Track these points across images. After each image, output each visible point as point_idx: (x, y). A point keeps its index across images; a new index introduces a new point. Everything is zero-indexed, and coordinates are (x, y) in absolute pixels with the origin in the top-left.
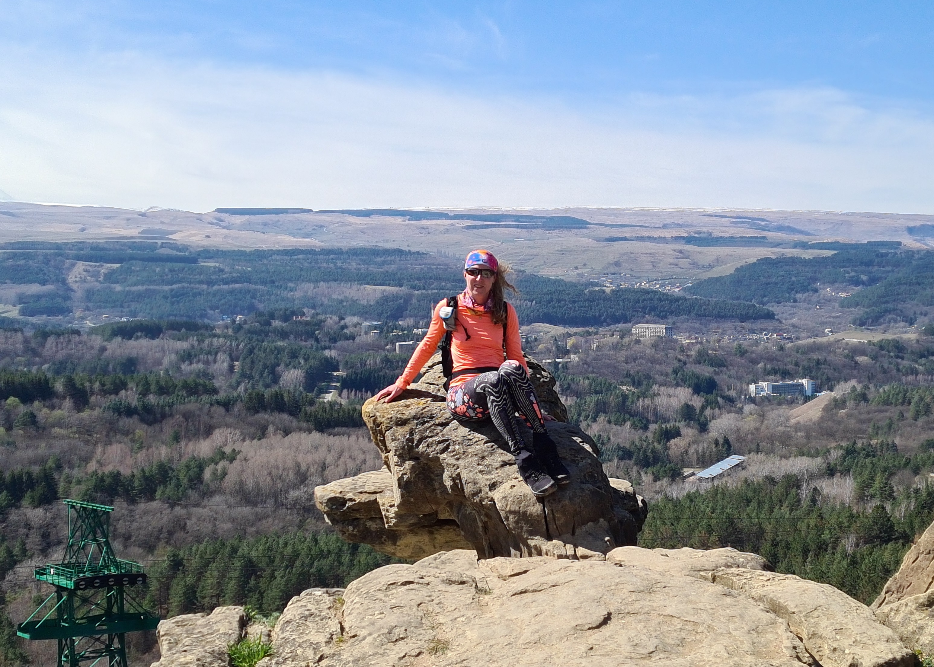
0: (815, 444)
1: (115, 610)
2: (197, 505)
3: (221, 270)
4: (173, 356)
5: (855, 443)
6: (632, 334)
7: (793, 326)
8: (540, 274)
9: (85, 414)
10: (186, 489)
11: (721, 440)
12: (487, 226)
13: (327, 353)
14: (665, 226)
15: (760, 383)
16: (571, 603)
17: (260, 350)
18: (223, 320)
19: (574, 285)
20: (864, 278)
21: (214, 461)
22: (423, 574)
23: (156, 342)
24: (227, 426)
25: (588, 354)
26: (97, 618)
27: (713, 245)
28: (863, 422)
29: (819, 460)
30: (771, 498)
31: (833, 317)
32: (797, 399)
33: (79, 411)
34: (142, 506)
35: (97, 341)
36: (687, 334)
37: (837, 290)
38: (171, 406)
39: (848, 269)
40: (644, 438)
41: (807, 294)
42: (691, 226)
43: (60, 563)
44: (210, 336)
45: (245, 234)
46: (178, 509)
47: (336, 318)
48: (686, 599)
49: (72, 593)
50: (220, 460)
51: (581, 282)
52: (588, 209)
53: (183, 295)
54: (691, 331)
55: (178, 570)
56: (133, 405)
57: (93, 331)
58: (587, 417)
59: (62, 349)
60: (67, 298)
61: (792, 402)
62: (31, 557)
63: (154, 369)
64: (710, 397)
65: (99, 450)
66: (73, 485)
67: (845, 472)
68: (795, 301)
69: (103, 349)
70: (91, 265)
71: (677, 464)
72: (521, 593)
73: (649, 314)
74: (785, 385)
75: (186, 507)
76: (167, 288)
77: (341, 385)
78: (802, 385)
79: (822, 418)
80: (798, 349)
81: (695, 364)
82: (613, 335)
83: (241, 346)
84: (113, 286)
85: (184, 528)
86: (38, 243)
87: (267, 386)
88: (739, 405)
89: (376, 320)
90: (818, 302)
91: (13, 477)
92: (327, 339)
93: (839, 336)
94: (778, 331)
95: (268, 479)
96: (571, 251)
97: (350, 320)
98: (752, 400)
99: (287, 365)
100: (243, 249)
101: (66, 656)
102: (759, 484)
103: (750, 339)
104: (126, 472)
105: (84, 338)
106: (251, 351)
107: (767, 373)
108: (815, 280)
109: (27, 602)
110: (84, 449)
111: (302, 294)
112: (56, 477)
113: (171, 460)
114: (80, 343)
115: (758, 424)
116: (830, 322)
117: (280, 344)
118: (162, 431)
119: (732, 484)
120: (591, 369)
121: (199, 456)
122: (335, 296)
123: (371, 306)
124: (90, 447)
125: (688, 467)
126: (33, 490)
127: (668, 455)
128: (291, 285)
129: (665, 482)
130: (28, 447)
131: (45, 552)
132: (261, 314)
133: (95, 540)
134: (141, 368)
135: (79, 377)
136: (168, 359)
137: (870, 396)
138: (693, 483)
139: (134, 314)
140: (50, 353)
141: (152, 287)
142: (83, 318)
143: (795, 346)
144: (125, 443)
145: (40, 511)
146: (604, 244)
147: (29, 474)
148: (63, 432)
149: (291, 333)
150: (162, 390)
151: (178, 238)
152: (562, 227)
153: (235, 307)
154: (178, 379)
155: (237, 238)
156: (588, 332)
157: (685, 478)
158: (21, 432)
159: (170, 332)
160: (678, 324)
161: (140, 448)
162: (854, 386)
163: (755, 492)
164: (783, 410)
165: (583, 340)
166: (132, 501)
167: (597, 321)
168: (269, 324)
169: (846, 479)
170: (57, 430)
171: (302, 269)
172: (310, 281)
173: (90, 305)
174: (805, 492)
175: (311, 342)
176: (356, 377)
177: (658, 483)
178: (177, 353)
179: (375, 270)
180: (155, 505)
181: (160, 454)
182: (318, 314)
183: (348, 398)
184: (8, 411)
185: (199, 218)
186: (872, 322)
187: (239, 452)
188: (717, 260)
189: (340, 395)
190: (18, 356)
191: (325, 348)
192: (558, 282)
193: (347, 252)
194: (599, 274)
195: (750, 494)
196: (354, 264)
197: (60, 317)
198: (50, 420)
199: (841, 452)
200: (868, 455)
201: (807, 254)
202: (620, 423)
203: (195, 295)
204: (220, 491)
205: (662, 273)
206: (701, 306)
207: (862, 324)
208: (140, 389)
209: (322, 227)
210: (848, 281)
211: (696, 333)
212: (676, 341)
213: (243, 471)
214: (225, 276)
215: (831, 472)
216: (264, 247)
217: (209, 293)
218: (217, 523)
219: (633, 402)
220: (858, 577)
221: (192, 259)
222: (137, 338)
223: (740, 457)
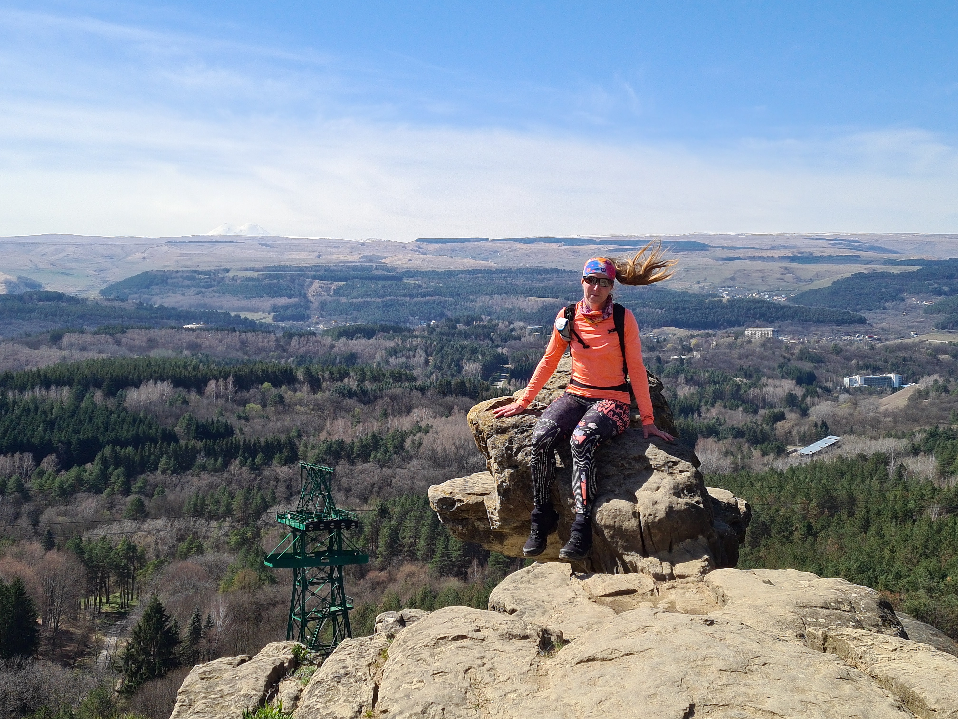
0: (901, 428)
1: (335, 548)
2: (400, 467)
3: (420, 286)
4: (384, 352)
5: (937, 427)
6: (744, 336)
7: (883, 329)
8: (669, 287)
9: (319, 396)
10: (392, 454)
11: (819, 423)
12: (627, 250)
13: (499, 350)
14: (773, 248)
15: (854, 377)
16: (644, 687)
17: (448, 347)
18: (421, 324)
19: (696, 296)
20: (946, 289)
21: (412, 433)
22: (481, 624)
23: (371, 341)
24: (423, 406)
25: (708, 351)
26: (322, 553)
27: (814, 263)
28: (944, 410)
29: (905, 441)
30: (863, 472)
31: (918, 322)
32: (886, 389)
33: (314, 393)
34: (359, 466)
35: (328, 340)
36: (791, 336)
37: (922, 299)
38: (381, 390)
39: (931, 282)
40: (754, 420)
41: (894, 302)
42: (795, 247)
43: (296, 510)
44: (410, 337)
45: (438, 258)
46: (385, 469)
47: (506, 323)
48: (791, 685)
49: (303, 533)
50: (417, 432)
51: (703, 294)
52: (708, 235)
53: (391, 305)
54: (794, 334)
55: (385, 517)
56: (353, 389)
57: (325, 333)
58: (706, 403)
59: (303, 346)
60: (307, 308)
61: (881, 393)
62: (279, 503)
63: (369, 362)
64: (811, 387)
65: (328, 423)
66: (309, 449)
67: (929, 451)
68: (884, 308)
69: (332, 347)
70: (324, 284)
71: (782, 442)
72: (588, 660)
73: (759, 319)
74: (875, 378)
75: (390, 468)
76: (379, 300)
77: (510, 375)
78: (891, 378)
79: (908, 406)
80: (887, 348)
81: (798, 360)
82: (729, 336)
83: (434, 345)
84: (340, 298)
85: (390, 484)
86: (287, 267)
87: (453, 376)
88: (836, 395)
89: (537, 325)
90: (905, 309)
91: (267, 442)
92: (499, 339)
93: (923, 338)
94: (869, 333)
95: (454, 447)
96: (693, 269)
97: (518, 324)
98: (847, 391)
99: (468, 360)
100: (437, 270)
101: (299, 582)
102: (852, 460)
103: (845, 340)
104: (348, 440)
105: (319, 338)
106: (442, 348)
107: (858, 369)
108: (901, 291)
109: (275, 537)
110: (317, 422)
111: (481, 304)
112: (297, 443)
113: (381, 431)
114: (316, 342)
115: (852, 411)
116: (915, 326)
117: (464, 342)
118: (374, 409)
119: (828, 459)
120: (710, 364)
121: (401, 429)
122: (506, 306)
123: (533, 313)
124: (322, 421)
125: (791, 445)
126: (281, 452)
127: (775, 435)
128: (472, 297)
129: (771, 456)
130: (278, 420)
131: (288, 500)
132: (449, 320)
133: (321, 493)
134: (360, 361)
135: (315, 368)
136: (380, 354)
137: (950, 388)
138: (796, 458)
139: (355, 320)
140: (294, 349)
141: (368, 299)
142: (318, 323)
143: (884, 346)
144: (348, 419)
145: (285, 469)
146: (722, 263)
147: (279, 441)
148: (302, 409)
149: (472, 334)
150: (375, 379)
151: (388, 261)
152: (687, 250)
153: (430, 314)
154: (386, 369)
155: (432, 261)
156: (708, 334)
157: (789, 453)
158: (273, 409)
159: (382, 333)
160: (784, 328)
161: (359, 422)
162: (936, 380)
163: (848, 467)
164: (873, 399)
165: (704, 340)
166: (352, 463)
167: (715, 325)
168: (456, 327)
169: (929, 458)
170: (298, 407)
171: (480, 285)
172: (487, 294)
173: (324, 313)
174: (892, 468)
175: (488, 341)
176: (521, 369)
177: (766, 458)
178: (387, 349)
179: (537, 285)
180: (368, 465)
181: (373, 427)
182: (492, 320)
183: (515, 385)
184: (263, 393)
185: (404, 246)
186: (953, 326)
187: (432, 426)
188: (817, 275)
189: (509, 383)
190: (271, 351)
191: (497, 346)
192: (684, 294)
193: (515, 272)
194: (718, 287)
195: (844, 468)
196: (521, 281)
197: (302, 322)
198: (293, 400)
199: (924, 435)
200: (948, 438)
201: (895, 270)
202: (734, 408)
203: (400, 305)
204: (417, 456)
205: (770, 286)
206: (803, 313)
207: (944, 328)
208: (359, 377)
209: (496, 252)
210: (931, 292)
211: (799, 335)
212: (782, 341)
213: (434, 441)
214: (422, 291)
215: (915, 451)
216: (452, 268)
217: (411, 304)
218: (415, 481)
219: (745, 391)
220: (940, 541)
221: (398, 278)
222: (357, 338)
223: (836, 437)
